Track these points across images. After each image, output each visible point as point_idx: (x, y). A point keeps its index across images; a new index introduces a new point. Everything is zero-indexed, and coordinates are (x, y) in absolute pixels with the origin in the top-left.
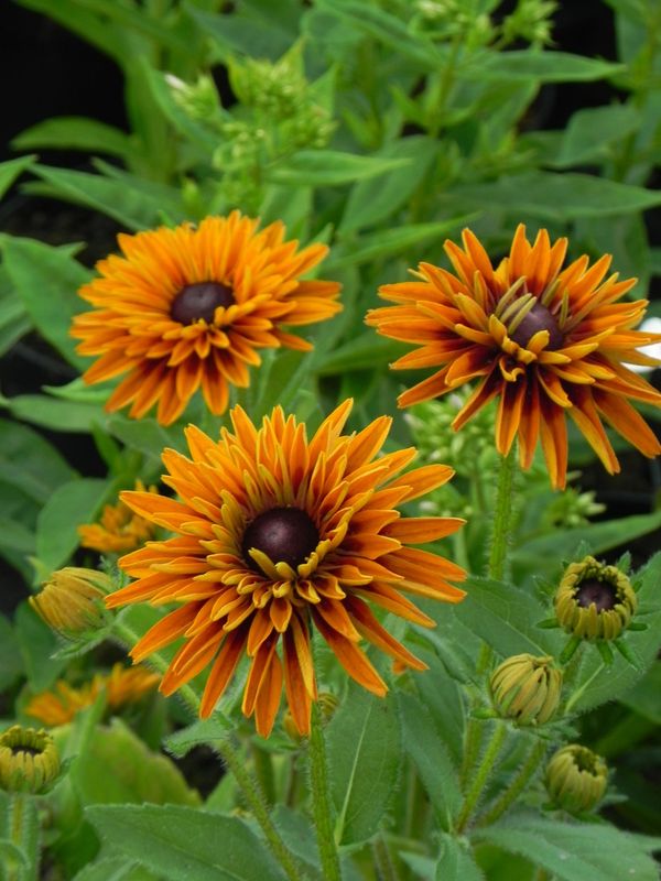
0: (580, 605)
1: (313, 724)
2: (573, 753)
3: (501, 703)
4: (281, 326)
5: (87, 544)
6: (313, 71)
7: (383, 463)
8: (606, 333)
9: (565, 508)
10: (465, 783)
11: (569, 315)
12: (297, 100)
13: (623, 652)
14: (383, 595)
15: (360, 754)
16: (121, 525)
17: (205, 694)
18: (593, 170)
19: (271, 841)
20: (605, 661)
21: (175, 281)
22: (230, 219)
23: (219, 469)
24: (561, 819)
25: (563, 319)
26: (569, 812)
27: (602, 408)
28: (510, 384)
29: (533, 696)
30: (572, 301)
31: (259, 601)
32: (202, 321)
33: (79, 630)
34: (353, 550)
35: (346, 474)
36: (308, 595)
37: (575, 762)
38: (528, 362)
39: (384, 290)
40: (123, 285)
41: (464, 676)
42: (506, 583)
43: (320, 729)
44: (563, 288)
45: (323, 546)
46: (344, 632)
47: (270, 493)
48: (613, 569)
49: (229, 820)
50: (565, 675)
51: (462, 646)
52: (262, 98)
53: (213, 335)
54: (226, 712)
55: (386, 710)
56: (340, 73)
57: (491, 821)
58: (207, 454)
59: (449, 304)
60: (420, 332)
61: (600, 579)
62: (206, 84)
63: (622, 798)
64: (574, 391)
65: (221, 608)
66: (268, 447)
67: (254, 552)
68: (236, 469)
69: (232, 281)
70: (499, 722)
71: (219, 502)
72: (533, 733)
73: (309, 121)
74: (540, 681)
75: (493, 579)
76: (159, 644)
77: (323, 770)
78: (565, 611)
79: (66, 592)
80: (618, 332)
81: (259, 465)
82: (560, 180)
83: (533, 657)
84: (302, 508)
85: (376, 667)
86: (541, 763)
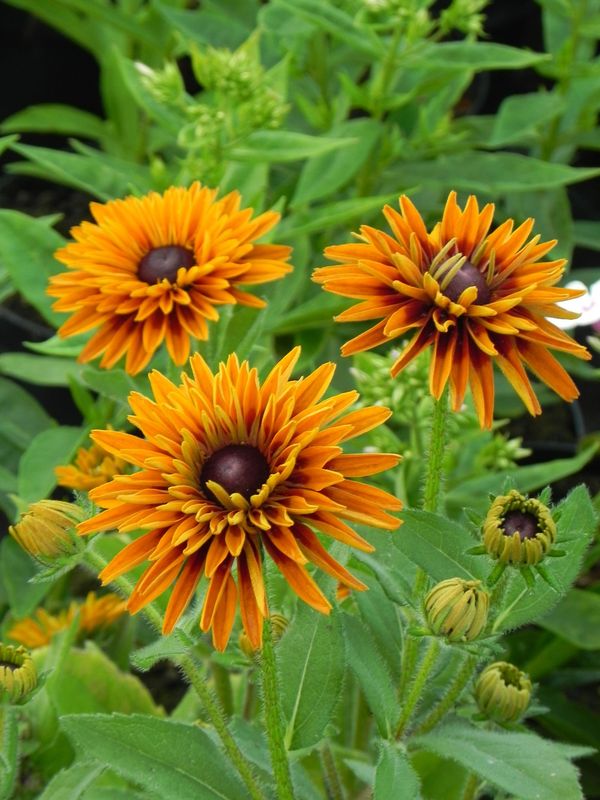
0: (505, 533)
1: (265, 640)
2: (500, 669)
3: (434, 622)
4: (237, 285)
5: (63, 483)
6: (268, 60)
7: (328, 404)
8: (529, 289)
9: (495, 452)
10: (402, 697)
11: (495, 274)
12: (253, 86)
13: (544, 576)
14: (327, 522)
15: (307, 668)
16: (94, 466)
17: (167, 613)
18: (522, 150)
19: (228, 747)
20: (528, 584)
21: (142, 245)
22: (191, 189)
23: (179, 410)
24: (489, 728)
25: (490, 276)
26: (497, 722)
27: (525, 356)
28: (442, 334)
29: (463, 616)
30: (498, 261)
31: (216, 529)
32: (165, 281)
33: (54, 556)
34: (300, 482)
35: (294, 415)
36: (260, 523)
37: (502, 678)
38: (458, 315)
39: (329, 251)
40: (95, 248)
41: (401, 598)
42: (439, 514)
43: (271, 645)
44: (490, 250)
45: (273, 479)
46: (292, 556)
47: (226, 431)
48: (535, 502)
49: (189, 728)
50: (492, 598)
51: (400, 572)
52: (222, 83)
53: (176, 293)
54: (187, 631)
55: (330, 628)
56: (293, 62)
57: (427, 730)
58: (169, 397)
59: (388, 263)
60: (362, 288)
61: (524, 510)
62: (171, 70)
63: (544, 710)
64: (500, 341)
65: (181, 534)
66: (224, 390)
67: (211, 484)
68: (196, 410)
69: (193, 245)
70: (432, 639)
71: (179, 439)
72: (463, 648)
73: (264, 104)
74: (469, 602)
75: (428, 511)
76: (126, 567)
77: (274, 682)
78: (493, 539)
79: (42, 522)
80: (539, 288)
81: (216, 406)
82: (492, 158)
83: (463, 581)
84: (254, 445)
85: (323, 590)
86: (471, 677)
